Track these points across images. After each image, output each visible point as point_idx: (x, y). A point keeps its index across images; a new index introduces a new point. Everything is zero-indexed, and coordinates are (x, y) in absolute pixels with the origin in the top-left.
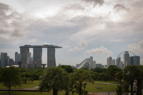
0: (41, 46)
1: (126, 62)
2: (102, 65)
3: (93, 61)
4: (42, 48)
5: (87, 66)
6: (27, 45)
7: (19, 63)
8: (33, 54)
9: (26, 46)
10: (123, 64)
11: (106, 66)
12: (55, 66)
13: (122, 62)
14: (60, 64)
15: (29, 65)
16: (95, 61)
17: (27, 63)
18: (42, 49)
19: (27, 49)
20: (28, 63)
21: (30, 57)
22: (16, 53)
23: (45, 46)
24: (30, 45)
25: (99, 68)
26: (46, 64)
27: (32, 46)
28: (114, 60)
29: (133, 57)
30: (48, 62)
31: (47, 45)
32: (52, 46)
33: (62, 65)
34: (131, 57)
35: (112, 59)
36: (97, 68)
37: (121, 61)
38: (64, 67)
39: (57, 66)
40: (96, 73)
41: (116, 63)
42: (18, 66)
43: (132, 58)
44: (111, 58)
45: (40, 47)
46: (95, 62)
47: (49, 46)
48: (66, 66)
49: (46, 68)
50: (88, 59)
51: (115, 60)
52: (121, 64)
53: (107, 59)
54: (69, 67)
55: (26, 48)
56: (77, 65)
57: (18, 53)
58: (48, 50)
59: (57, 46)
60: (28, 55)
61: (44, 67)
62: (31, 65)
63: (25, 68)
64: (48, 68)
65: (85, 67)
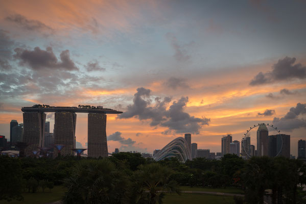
0: (74, 107)
1: (262, 146)
2: (210, 152)
3: (192, 143)
4: (76, 113)
5: (178, 155)
6: (41, 106)
7: (20, 146)
8: (55, 125)
9: (36, 106)
10: (256, 151)
11: (218, 154)
12: (108, 154)
13: (253, 146)
14: (117, 150)
15: (42, 152)
16: (197, 144)
17: (40, 146)
18: (76, 115)
19: (39, 115)
20: (43, 146)
21: (46, 133)
22: (14, 124)
23: (83, 109)
25: (203, 159)
26: (86, 149)
27: (51, 107)
28: (236, 142)
29: (276, 135)
30: (89, 143)
31: (87, 106)
32: (99, 110)
33: (121, 153)
34: (272, 136)
35: (233, 140)
36: (200, 159)
37: (251, 144)
39: (110, 154)
40: (196, 170)
41: (241, 149)
42: (18, 152)
43: (274, 138)
44: (231, 137)
45: (70, 111)
46: (195, 145)
47: (93, 108)
49: (83, 157)
50: (180, 139)
51: (239, 143)
52: (252, 151)
53: (222, 141)
54: (137, 156)
55: (38, 111)
56: (156, 152)
57: (17, 123)
58: (90, 118)
59: (110, 109)
60: (42, 128)
61: (80, 157)
62: (48, 150)
63: (35, 157)
64: (88, 158)
65: (172, 158)
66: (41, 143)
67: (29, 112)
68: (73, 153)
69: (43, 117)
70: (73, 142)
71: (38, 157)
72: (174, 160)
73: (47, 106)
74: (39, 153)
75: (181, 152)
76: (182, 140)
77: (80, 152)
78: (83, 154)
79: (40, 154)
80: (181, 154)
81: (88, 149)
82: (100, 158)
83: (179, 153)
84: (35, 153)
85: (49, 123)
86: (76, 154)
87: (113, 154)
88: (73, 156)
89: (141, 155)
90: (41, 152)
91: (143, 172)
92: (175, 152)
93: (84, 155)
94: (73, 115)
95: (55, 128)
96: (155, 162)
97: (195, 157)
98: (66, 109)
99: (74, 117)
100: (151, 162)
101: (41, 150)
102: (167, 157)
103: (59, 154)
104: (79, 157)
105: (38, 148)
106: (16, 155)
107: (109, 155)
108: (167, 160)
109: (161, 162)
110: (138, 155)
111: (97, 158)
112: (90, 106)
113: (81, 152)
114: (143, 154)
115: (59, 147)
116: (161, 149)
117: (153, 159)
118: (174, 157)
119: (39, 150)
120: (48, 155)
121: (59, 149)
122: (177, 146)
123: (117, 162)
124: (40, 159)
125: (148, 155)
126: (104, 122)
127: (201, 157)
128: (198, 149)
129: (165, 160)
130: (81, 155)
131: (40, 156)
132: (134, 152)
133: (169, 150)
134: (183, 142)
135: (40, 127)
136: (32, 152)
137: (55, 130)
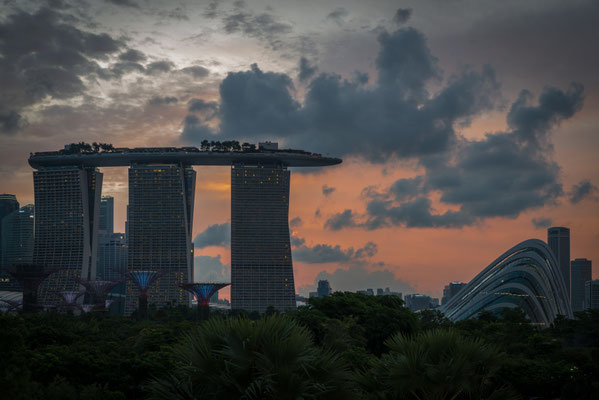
0: (189, 149)
3: (572, 259)
4: (195, 168)
5: (528, 301)
6: (88, 147)
7: (26, 276)
8: (129, 208)
9: (74, 148)
12: (295, 298)
15: (91, 296)
16: (590, 262)
17: (84, 275)
18: (194, 173)
19: (82, 174)
20: (94, 274)
21: (104, 232)
22: (7, 206)
23: (216, 153)
24: (107, 147)
26: (223, 285)
27: (118, 151)
30: (237, 265)
31: (228, 144)
32: (268, 154)
33: (338, 294)
38: (353, 304)
39: (302, 299)
42: (17, 297)
45: (175, 160)
46: (585, 265)
47: (246, 151)
49: (218, 312)
50: (531, 246)
54: (390, 305)
55: (78, 163)
56: (453, 289)
57: (17, 204)
58: (236, 182)
59: (302, 152)
60: (91, 219)
61: (208, 308)
62: (110, 288)
63: (70, 312)
64: (233, 313)
65: (506, 309)
66: (89, 267)
67: (52, 169)
68: (186, 298)
69: (94, 183)
70: (184, 263)
71: (77, 312)
72: (511, 316)
73: (105, 147)
74: (81, 300)
75: (536, 293)
76: (537, 251)
77: (205, 294)
78: (216, 300)
79: (86, 302)
80: (534, 298)
81: (232, 284)
82: (271, 311)
83: (529, 293)
84: (70, 297)
85: (111, 200)
86: (194, 301)
87: (311, 300)
88: (184, 309)
89: (400, 302)
90: (87, 296)
91: (403, 358)
92: (514, 291)
93: (221, 302)
94: (185, 174)
95: (129, 217)
96: (447, 325)
97: (585, 307)
98: (163, 154)
99: (189, 182)
100: (435, 325)
101: (88, 287)
102: (486, 309)
103: (143, 301)
104: (203, 311)
105: (78, 281)
106: (12, 304)
107: (299, 303)
108: (486, 317)
109: (467, 326)
110: (391, 302)
111: (262, 311)
112: (235, 144)
113: (211, 294)
114: (408, 297)
115: (143, 277)
117: (440, 315)
118: (512, 306)
119: (83, 288)
120: (107, 304)
121: (143, 286)
122: (524, 268)
123: (324, 324)
124: (85, 317)
125: (425, 300)
126: (280, 194)
128: (594, 279)
129: (481, 318)
130: (212, 305)
131: (86, 309)
132: (380, 291)
133: (494, 285)
134: (542, 254)
135: (85, 215)
136: (61, 296)
137: (129, 225)
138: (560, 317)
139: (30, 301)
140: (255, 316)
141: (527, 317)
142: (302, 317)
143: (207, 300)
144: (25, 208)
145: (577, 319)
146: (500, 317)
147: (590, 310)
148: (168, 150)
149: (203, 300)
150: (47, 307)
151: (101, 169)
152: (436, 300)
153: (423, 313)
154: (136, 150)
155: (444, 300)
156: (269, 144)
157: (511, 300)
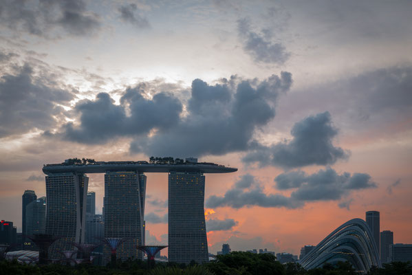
0: (142, 162)
3: (381, 231)
4: (145, 174)
5: (353, 257)
6: (79, 161)
7: (41, 241)
8: (105, 199)
9: (71, 162)
12: (208, 255)
14: (226, 247)
15: (81, 253)
16: (392, 233)
17: (77, 240)
18: (145, 177)
19: (76, 179)
20: (83, 241)
21: (89, 214)
22: (29, 197)
23: (159, 164)
24: (91, 161)
26: (164, 247)
27: (98, 163)
30: (172, 234)
31: (166, 159)
32: (191, 166)
33: (234, 253)
38: (244, 259)
39: (212, 256)
42: (36, 254)
45: (134, 169)
46: (389, 235)
47: (178, 163)
48: (249, 254)
49: (160, 264)
50: (356, 223)
54: (267, 260)
55: (73, 171)
56: (307, 250)
57: (36, 197)
58: (171, 183)
59: (212, 164)
60: (81, 206)
61: (154, 261)
62: (93, 249)
63: (68, 264)
64: (170, 264)
65: (340, 262)
66: (80, 235)
67: (57, 175)
68: (140, 255)
69: (83, 183)
70: (139, 233)
71: (73, 264)
72: (343, 267)
73: (90, 161)
74: (75, 255)
75: (359, 252)
76: (360, 226)
77: (152, 252)
78: (159, 256)
79: (78, 257)
80: (357, 255)
81: (169, 246)
82: (193, 263)
83: (354, 252)
84: (68, 254)
85: (93, 194)
86: (145, 257)
87: (217, 257)
88: (139, 262)
89: (274, 258)
90: (79, 253)
92: (345, 251)
93: (162, 258)
94: (140, 178)
95: (105, 205)
96: (303, 271)
97: (389, 261)
98: (126, 165)
99: (142, 183)
101: (79, 248)
102: (328, 262)
103: (114, 256)
104: (151, 263)
105: (74, 244)
106: (33, 259)
107: (211, 258)
108: (327, 267)
110: (267, 258)
111: (187, 263)
112: (171, 159)
113: (156, 253)
114: (279, 254)
115: (114, 242)
116: (315, 245)
117: (299, 266)
118: (344, 260)
119: (76, 249)
120: (91, 259)
121: (114, 248)
122: (351, 237)
123: (226, 272)
124: (78, 267)
125: (289, 256)
126: (199, 189)
127: (403, 261)
128: (395, 243)
129: (324, 267)
130: (156, 259)
131: (78, 262)
132: (261, 250)
133: (332, 247)
134: (362, 228)
135: (77, 203)
136: (62, 253)
137: (104, 209)
138: (373, 267)
139: (43, 256)
140: (183, 266)
141: (353, 267)
142: (212, 267)
143: (154, 256)
144: (40, 199)
145: (384, 268)
146: (335, 267)
147: (392, 263)
148: (129, 163)
149: (151, 257)
150: (54, 260)
151: (88, 175)
152: (296, 256)
153: (288, 264)
154: (109, 163)
155: (301, 257)
156: (192, 159)
157: (342, 256)
